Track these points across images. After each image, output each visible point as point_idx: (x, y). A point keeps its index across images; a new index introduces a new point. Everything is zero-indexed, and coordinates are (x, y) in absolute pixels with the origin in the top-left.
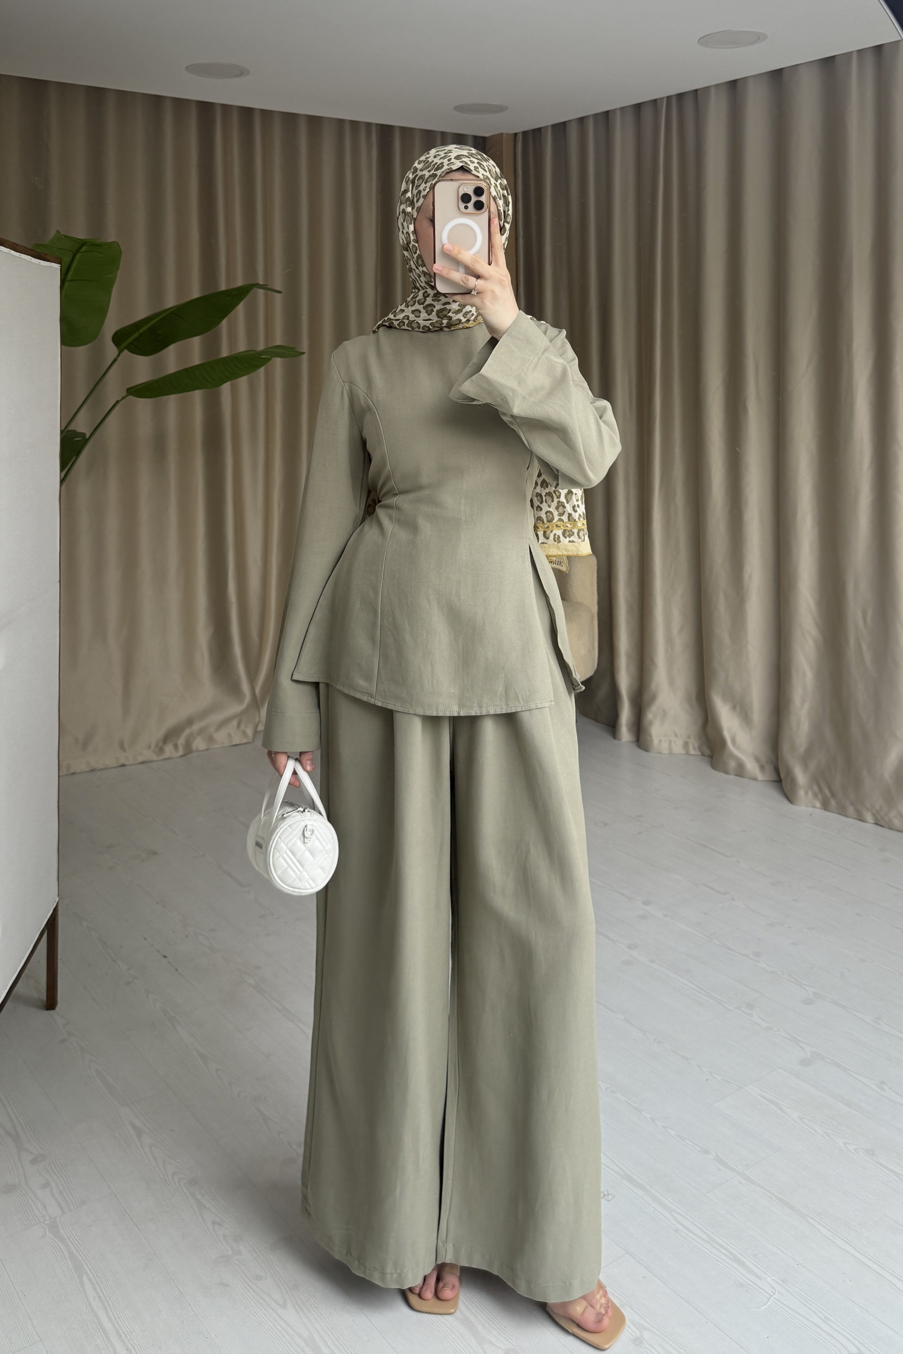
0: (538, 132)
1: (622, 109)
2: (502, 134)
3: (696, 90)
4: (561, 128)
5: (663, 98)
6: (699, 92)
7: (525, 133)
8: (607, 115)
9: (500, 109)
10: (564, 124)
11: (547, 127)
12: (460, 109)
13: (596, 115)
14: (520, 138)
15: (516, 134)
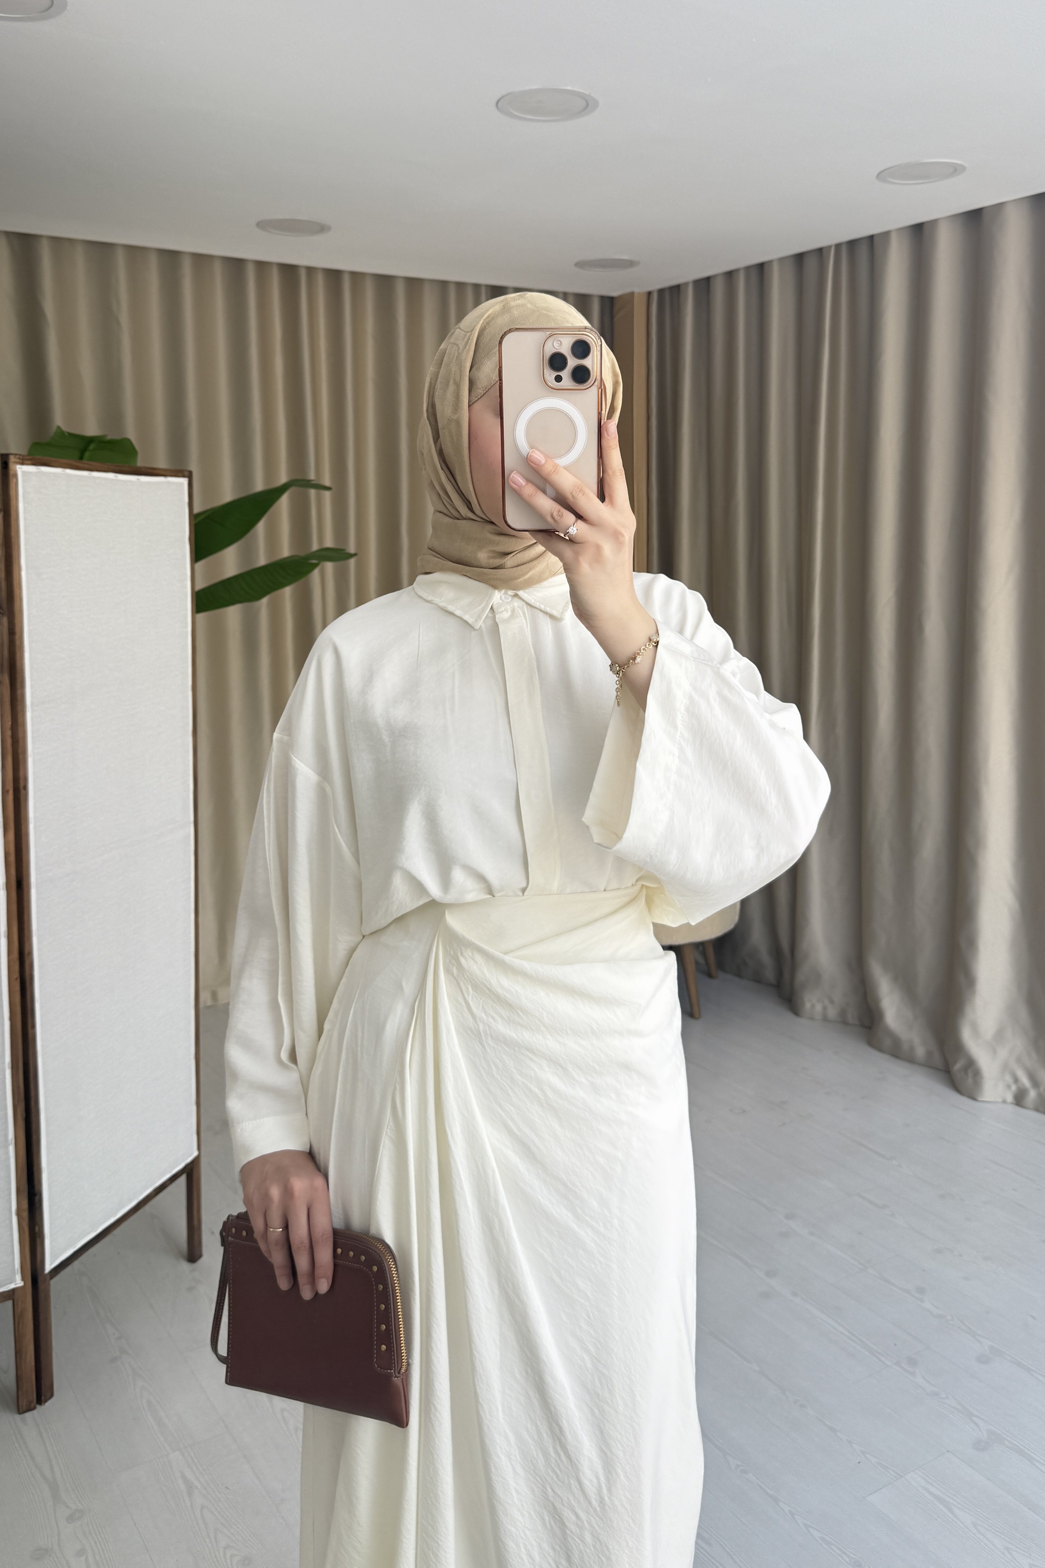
0: (676, 290)
1: (781, 260)
2: (632, 294)
3: (871, 238)
4: (704, 285)
5: (829, 247)
6: (876, 240)
7: (661, 292)
8: (761, 269)
9: (630, 264)
10: (708, 280)
11: (686, 284)
12: (580, 265)
13: (748, 269)
14: (655, 297)
15: (649, 294)
